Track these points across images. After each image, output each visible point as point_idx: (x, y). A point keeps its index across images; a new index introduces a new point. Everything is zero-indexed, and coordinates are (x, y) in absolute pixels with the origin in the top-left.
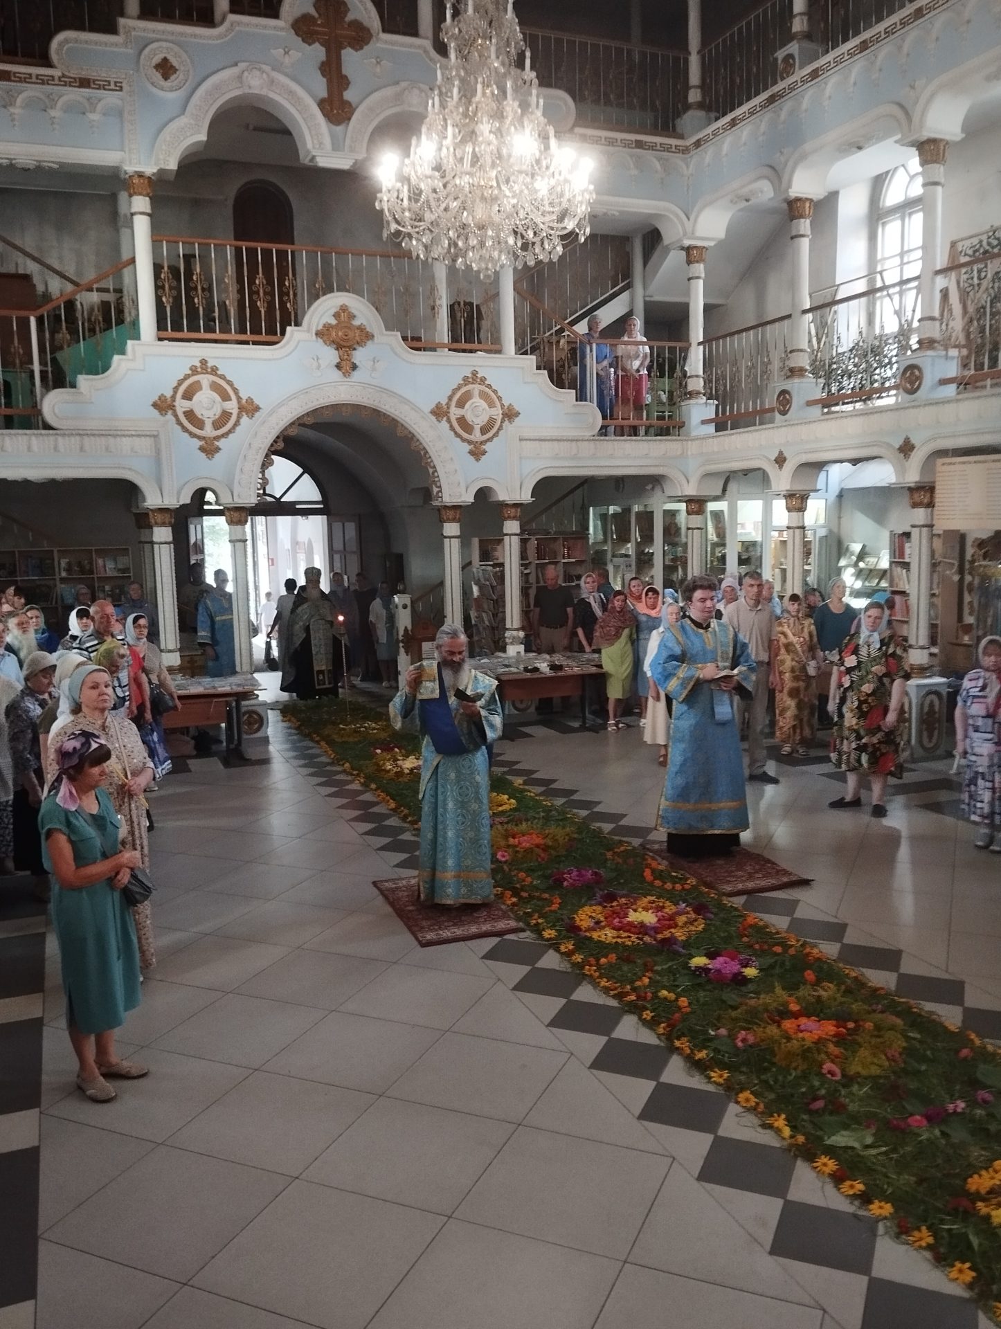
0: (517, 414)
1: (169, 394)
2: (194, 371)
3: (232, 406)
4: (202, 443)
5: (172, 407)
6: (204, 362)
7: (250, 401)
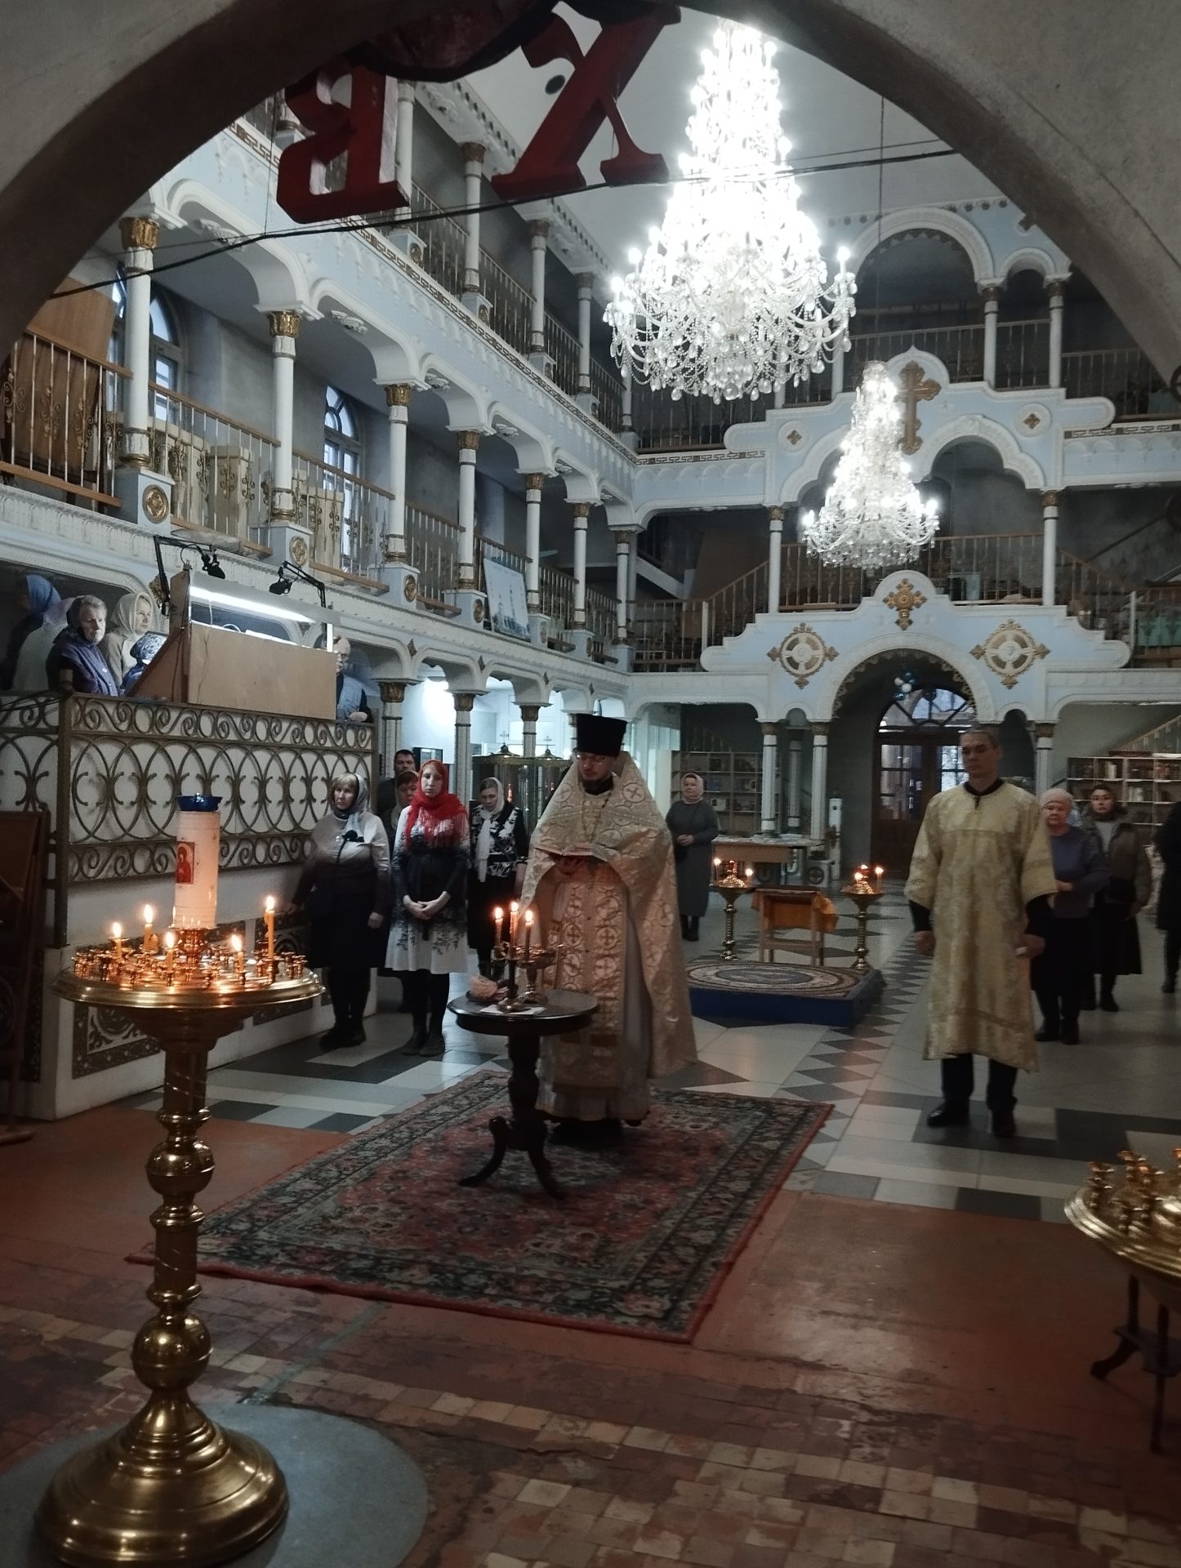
0: (1048, 652)
1: (778, 647)
2: (796, 631)
3: (820, 653)
4: (796, 679)
5: (779, 655)
6: (803, 625)
7: (832, 649)
